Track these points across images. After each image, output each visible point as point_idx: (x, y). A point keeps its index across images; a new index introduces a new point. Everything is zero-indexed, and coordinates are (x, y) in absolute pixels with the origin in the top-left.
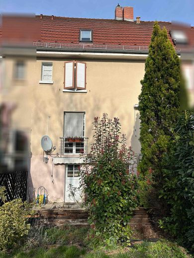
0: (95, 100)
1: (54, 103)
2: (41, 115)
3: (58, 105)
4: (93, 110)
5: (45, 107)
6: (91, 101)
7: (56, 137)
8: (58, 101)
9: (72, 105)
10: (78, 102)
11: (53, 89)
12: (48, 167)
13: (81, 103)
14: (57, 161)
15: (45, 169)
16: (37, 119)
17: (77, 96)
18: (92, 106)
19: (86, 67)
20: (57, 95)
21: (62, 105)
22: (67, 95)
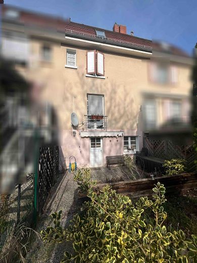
0: (112, 85)
1: (79, 85)
2: (68, 95)
3: (83, 87)
4: (111, 93)
5: (71, 89)
6: (109, 86)
7: (81, 114)
8: (83, 84)
9: (94, 88)
10: (99, 86)
11: (78, 73)
12: (76, 139)
13: (101, 87)
14: (83, 135)
15: (74, 141)
16: (65, 99)
17: (98, 81)
18: (110, 90)
19: (104, 58)
20: (81, 79)
21: (85, 88)
22: (90, 80)
